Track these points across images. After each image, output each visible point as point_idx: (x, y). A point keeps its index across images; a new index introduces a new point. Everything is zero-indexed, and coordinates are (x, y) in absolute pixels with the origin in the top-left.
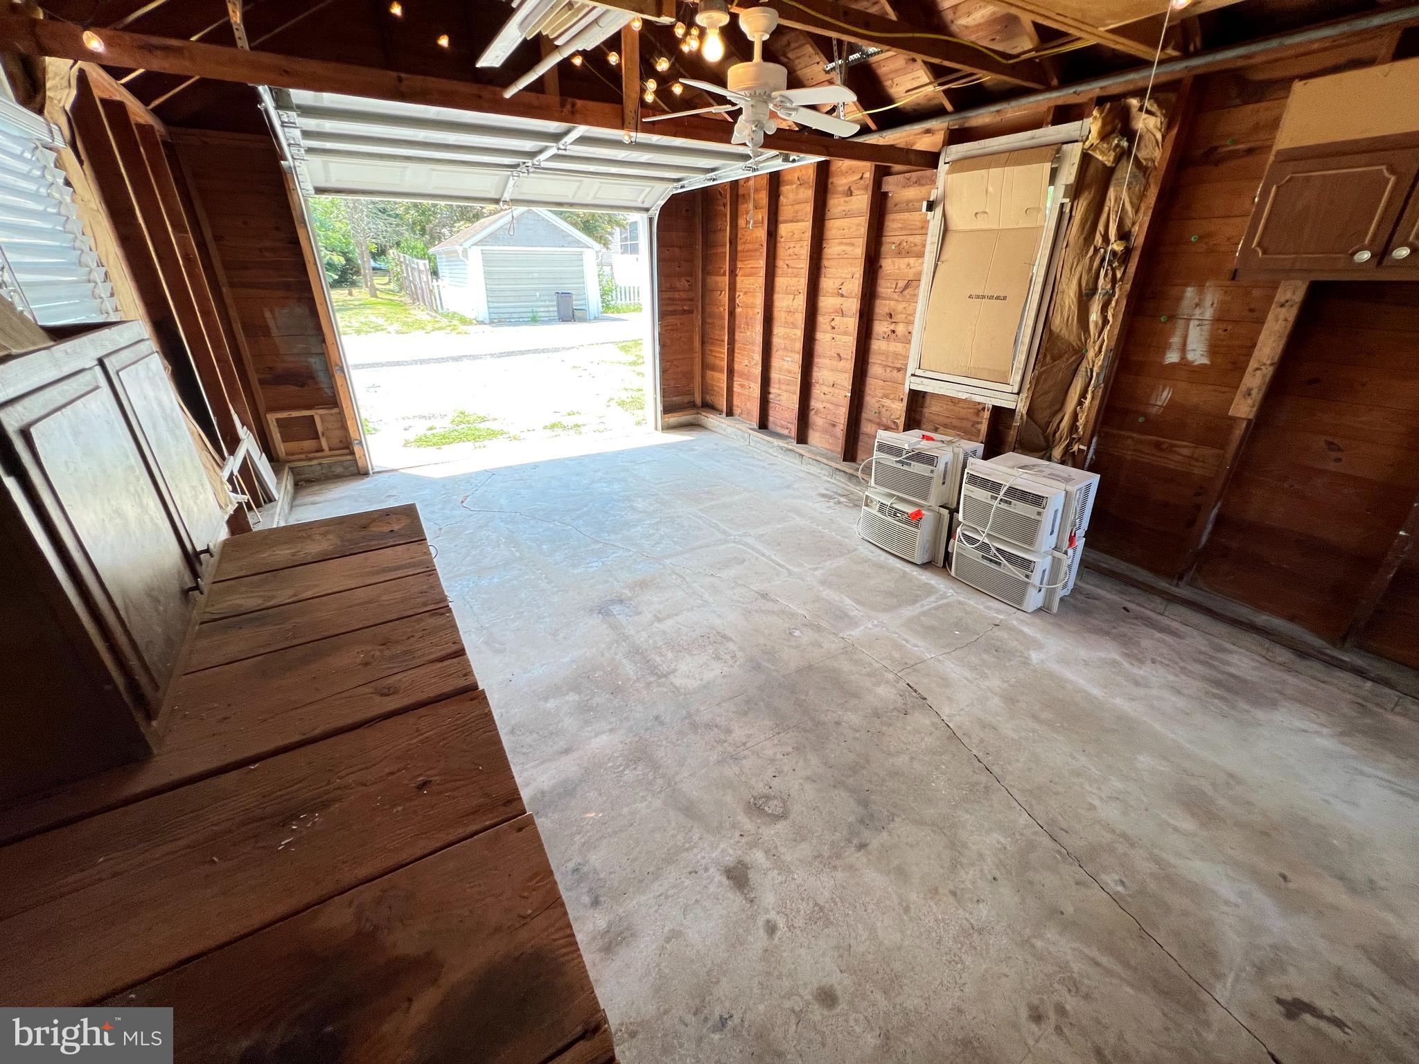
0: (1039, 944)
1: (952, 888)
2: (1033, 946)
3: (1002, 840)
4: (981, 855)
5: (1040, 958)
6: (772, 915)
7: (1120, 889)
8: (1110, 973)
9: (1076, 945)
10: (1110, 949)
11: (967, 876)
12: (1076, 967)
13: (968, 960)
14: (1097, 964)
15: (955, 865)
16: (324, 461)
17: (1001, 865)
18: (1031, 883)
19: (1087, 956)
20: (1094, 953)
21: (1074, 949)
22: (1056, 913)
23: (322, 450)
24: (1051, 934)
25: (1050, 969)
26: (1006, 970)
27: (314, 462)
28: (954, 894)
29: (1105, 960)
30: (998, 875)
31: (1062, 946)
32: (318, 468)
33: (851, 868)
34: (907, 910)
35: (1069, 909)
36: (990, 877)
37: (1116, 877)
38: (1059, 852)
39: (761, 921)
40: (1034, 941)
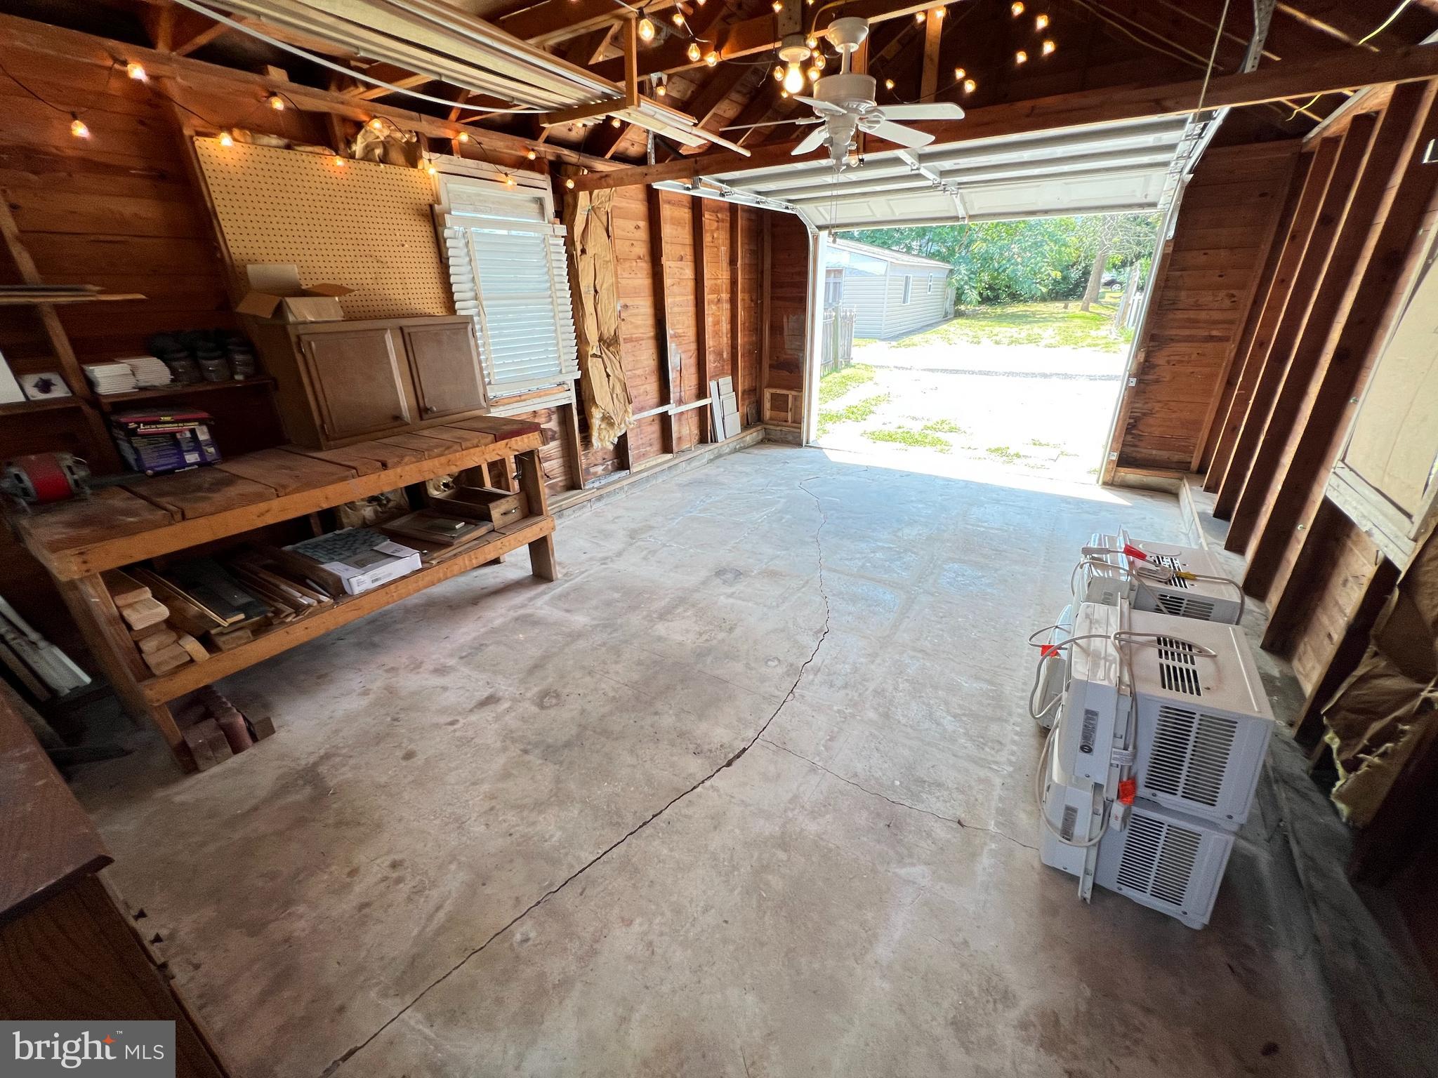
0: (453, 867)
1: (498, 807)
2: (450, 863)
3: (555, 839)
4: (534, 823)
5: (440, 867)
6: (462, 721)
7: (518, 937)
8: (430, 918)
9: (454, 895)
10: (450, 919)
11: (512, 817)
12: (434, 893)
13: (437, 822)
14: (438, 909)
15: (520, 808)
16: (784, 429)
17: (526, 838)
18: (511, 861)
19: (444, 901)
20: (448, 906)
21: (450, 892)
22: (484, 880)
23: (786, 421)
24: (463, 876)
25: (432, 873)
26: (430, 845)
27: (779, 428)
28: (492, 809)
29: (441, 915)
30: (515, 837)
31: (454, 881)
32: (779, 433)
33: (505, 749)
34: (474, 784)
35: (488, 890)
36: (512, 831)
37: (532, 935)
38: (551, 885)
39: (457, 718)
40: (455, 863)
